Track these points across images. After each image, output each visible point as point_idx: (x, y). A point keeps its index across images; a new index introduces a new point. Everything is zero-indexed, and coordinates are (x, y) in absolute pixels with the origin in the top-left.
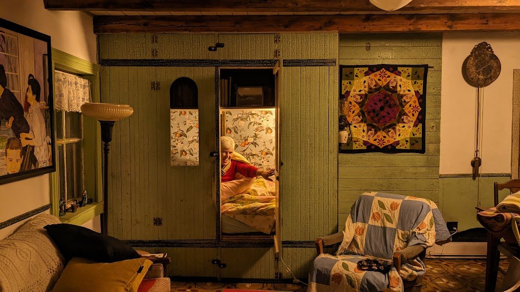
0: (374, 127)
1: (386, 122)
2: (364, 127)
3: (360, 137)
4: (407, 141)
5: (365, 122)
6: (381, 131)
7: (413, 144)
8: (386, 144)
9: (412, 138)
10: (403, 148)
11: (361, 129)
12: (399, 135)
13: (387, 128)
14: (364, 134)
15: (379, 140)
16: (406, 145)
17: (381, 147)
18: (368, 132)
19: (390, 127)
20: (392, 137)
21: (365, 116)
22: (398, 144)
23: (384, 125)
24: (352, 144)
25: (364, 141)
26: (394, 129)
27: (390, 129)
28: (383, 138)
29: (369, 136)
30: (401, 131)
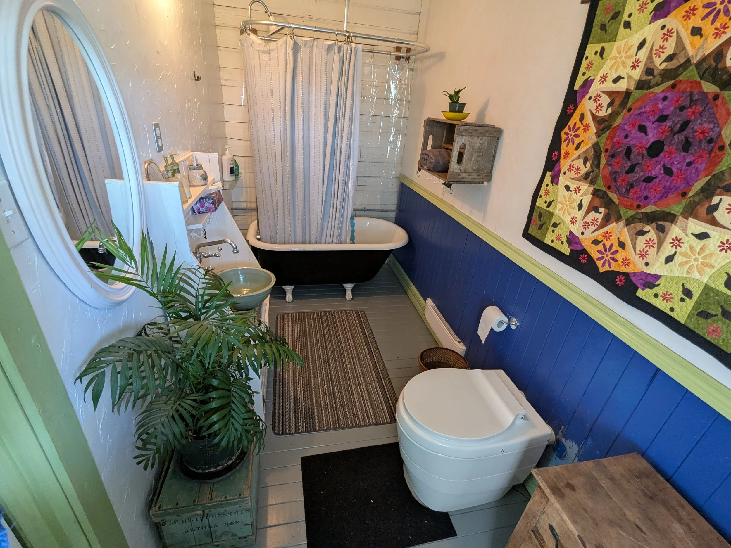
0: (608, 203)
1: (646, 198)
2: (584, 194)
3: (567, 219)
4: (688, 293)
5: (592, 183)
6: (622, 223)
7: (704, 315)
8: (615, 267)
9: (712, 289)
10: (660, 304)
11: (577, 198)
12: (669, 259)
13: (641, 220)
14: (579, 215)
15: (604, 245)
16: (676, 303)
17: (602, 270)
18: (588, 212)
19: (650, 218)
20: (644, 254)
21: (598, 166)
22: (651, 286)
23: (639, 207)
24: (548, 229)
25: (571, 233)
26: (661, 230)
27: (647, 228)
28: (616, 247)
29: (586, 225)
30: (684, 248)
